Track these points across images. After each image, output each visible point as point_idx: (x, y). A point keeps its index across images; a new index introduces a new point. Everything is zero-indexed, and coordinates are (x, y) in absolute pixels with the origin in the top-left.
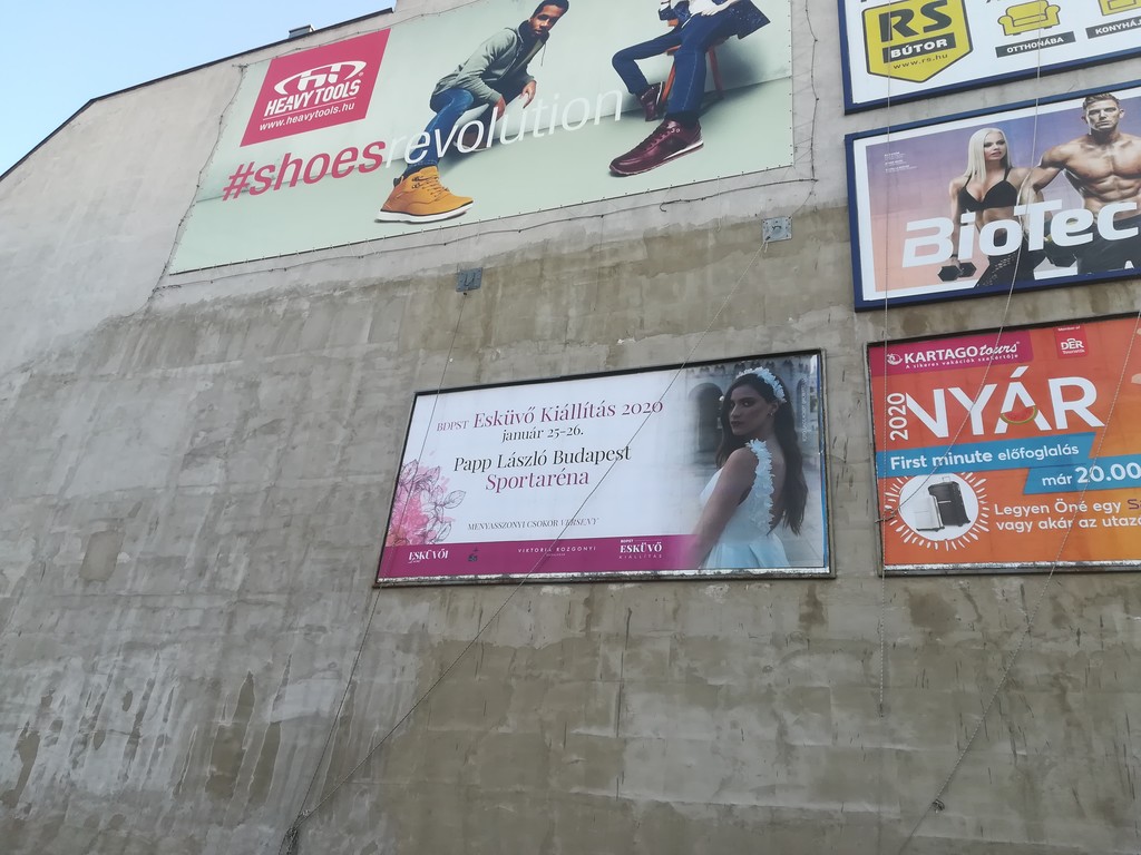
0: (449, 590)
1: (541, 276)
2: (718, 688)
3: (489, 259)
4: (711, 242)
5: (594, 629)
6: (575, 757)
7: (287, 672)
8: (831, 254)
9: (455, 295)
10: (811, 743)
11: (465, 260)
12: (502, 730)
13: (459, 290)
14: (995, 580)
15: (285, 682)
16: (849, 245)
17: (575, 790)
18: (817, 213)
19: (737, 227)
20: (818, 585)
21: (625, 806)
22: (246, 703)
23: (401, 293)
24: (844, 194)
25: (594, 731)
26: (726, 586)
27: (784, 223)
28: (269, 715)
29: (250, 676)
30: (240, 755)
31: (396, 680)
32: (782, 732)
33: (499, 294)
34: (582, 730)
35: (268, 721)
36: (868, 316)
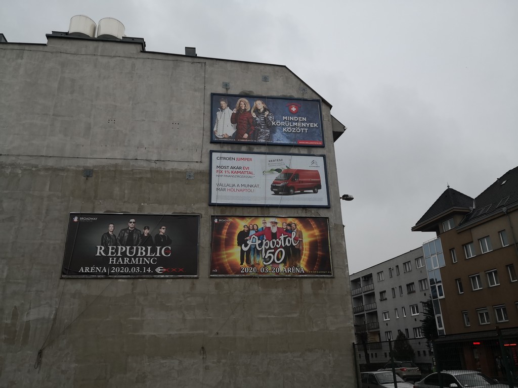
0: (87, 280)
1: (115, 177)
2: (168, 306)
3: (95, 167)
4: (171, 176)
5: (135, 292)
6: (129, 325)
7: (30, 305)
8: (204, 186)
9: (83, 178)
10: (190, 318)
11: (86, 165)
12: (108, 319)
13: (84, 176)
14: (234, 279)
15: (30, 309)
16: (209, 185)
17: (130, 333)
18: (201, 173)
19: (178, 172)
20: (195, 280)
21: (143, 336)
22: (15, 315)
23: (62, 174)
24: (208, 168)
25: (135, 319)
26: (172, 280)
27: (192, 174)
28: (25, 319)
29: (15, 307)
30: (16, 331)
31: (72, 307)
32: (184, 316)
33: (100, 180)
34: (131, 318)
35: (25, 321)
36: (212, 207)
